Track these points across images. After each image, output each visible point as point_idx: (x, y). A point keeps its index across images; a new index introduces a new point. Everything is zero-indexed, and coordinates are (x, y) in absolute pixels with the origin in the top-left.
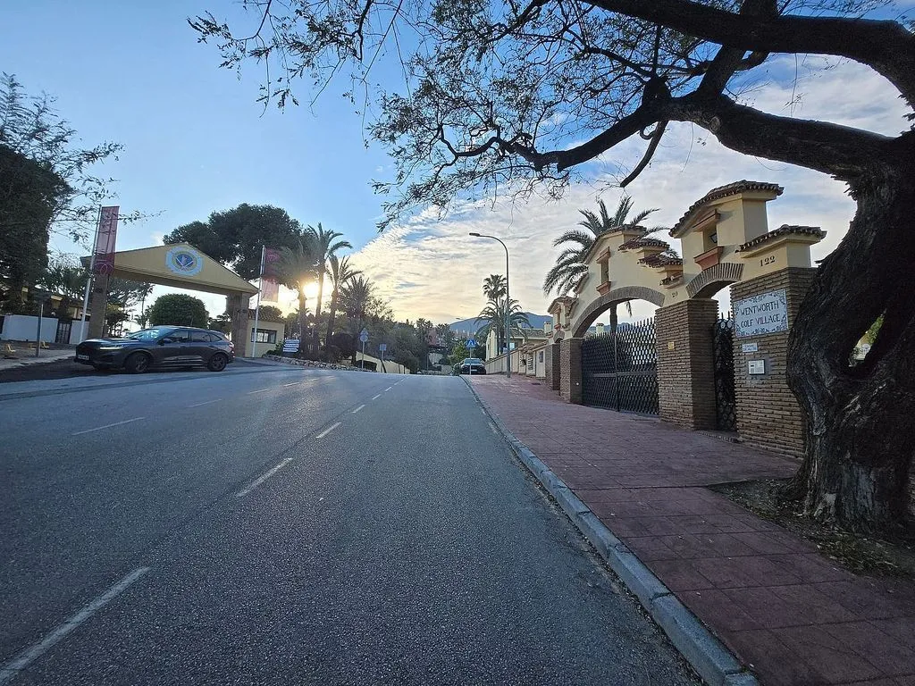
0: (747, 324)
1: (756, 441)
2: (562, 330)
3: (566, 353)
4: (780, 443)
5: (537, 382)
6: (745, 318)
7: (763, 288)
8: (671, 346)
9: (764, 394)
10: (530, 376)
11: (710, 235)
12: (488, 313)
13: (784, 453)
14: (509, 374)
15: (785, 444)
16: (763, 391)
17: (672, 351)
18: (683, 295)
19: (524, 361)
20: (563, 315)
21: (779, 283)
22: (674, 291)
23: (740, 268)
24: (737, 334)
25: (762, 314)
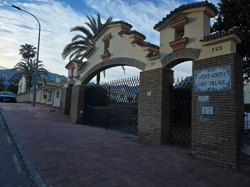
0: (202, 84)
1: (204, 155)
2: (74, 79)
3: (75, 93)
4: (220, 157)
5: (54, 110)
6: (202, 81)
7: (215, 64)
8: (149, 94)
9: (212, 127)
10: (49, 105)
11: (180, 31)
12: (22, 66)
13: (223, 164)
14: (34, 103)
15: (224, 158)
16: (211, 125)
17: (148, 97)
18: (158, 65)
19: (45, 97)
20: (75, 71)
21: (227, 62)
22: (153, 62)
23: (199, 51)
24: (195, 90)
25: (214, 79)
